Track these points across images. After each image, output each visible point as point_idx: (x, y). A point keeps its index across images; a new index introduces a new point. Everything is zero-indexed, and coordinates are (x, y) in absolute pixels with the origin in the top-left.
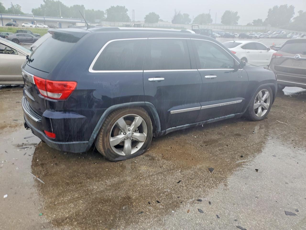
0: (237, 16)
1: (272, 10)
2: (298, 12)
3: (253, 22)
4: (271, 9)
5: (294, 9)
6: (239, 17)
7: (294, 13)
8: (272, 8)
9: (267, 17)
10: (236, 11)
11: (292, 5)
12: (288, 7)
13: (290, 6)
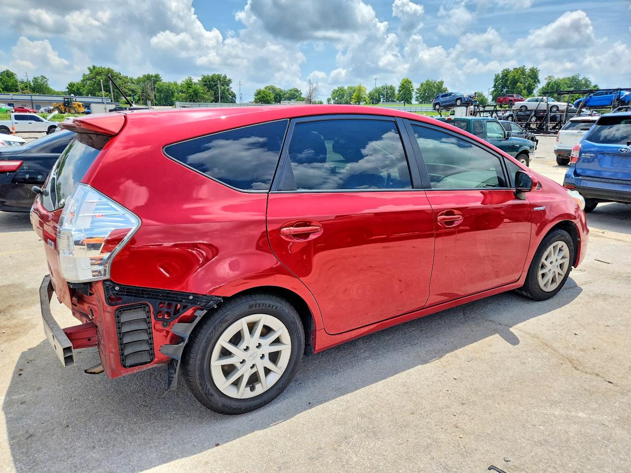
0: (443, 87)
4: (498, 76)
5: (538, 74)
8: (500, 73)
9: (493, 89)
10: (440, 80)
12: (526, 70)
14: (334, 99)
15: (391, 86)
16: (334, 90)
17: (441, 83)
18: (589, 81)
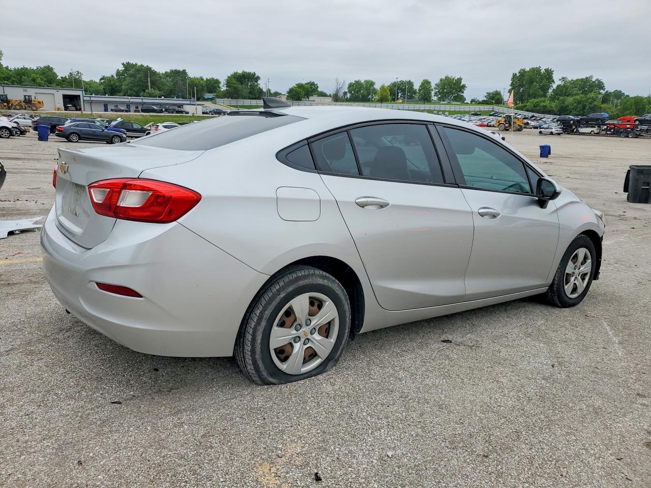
0: (462, 84)
1: (518, 75)
2: (560, 80)
3: (486, 95)
4: (516, 74)
5: (553, 74)
6: (464, 87)
7: (553, 81)
9: (511, 87)
10: (459, 77)
11: (548, 69)
12: (542, 72)
13: (547, 70)
14: (350, 92)
15: (410, 81)
16: (351, 83)
17: (460, 80)
18: (601, 82)
